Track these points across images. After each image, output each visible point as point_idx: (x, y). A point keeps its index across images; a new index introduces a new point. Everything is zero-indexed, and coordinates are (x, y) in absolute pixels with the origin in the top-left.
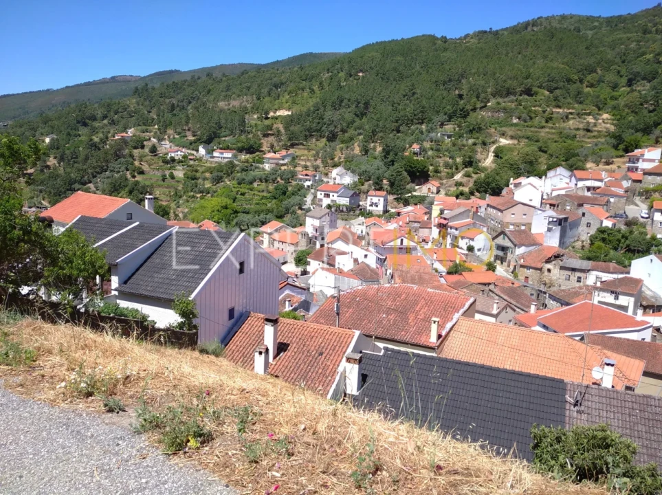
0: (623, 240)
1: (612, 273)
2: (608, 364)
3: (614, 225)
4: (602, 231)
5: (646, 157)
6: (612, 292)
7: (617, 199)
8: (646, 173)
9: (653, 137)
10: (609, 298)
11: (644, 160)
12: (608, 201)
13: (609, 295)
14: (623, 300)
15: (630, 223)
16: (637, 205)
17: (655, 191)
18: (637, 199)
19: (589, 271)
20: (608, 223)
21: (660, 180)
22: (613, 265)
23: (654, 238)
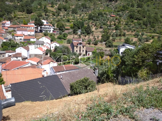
0: (10, 44)
1: (11, 53)
3: (6, 41)
4: (4, 43)
5: (7, 23)
7: (4, 34)
8: (9, 27)
9: (3, 18)
10: (15, 59)
11: (6, 24)
12: (2, 35)
13: (15, 58)
14: (19, 58)
15: (10, 40)
16: (8, 36)
17: (12, 32)
18: (8, 34)
19: (5, 53)
20: (5, 41)
21: (12, 29)
22: (11, 51)
23: (17, 43)
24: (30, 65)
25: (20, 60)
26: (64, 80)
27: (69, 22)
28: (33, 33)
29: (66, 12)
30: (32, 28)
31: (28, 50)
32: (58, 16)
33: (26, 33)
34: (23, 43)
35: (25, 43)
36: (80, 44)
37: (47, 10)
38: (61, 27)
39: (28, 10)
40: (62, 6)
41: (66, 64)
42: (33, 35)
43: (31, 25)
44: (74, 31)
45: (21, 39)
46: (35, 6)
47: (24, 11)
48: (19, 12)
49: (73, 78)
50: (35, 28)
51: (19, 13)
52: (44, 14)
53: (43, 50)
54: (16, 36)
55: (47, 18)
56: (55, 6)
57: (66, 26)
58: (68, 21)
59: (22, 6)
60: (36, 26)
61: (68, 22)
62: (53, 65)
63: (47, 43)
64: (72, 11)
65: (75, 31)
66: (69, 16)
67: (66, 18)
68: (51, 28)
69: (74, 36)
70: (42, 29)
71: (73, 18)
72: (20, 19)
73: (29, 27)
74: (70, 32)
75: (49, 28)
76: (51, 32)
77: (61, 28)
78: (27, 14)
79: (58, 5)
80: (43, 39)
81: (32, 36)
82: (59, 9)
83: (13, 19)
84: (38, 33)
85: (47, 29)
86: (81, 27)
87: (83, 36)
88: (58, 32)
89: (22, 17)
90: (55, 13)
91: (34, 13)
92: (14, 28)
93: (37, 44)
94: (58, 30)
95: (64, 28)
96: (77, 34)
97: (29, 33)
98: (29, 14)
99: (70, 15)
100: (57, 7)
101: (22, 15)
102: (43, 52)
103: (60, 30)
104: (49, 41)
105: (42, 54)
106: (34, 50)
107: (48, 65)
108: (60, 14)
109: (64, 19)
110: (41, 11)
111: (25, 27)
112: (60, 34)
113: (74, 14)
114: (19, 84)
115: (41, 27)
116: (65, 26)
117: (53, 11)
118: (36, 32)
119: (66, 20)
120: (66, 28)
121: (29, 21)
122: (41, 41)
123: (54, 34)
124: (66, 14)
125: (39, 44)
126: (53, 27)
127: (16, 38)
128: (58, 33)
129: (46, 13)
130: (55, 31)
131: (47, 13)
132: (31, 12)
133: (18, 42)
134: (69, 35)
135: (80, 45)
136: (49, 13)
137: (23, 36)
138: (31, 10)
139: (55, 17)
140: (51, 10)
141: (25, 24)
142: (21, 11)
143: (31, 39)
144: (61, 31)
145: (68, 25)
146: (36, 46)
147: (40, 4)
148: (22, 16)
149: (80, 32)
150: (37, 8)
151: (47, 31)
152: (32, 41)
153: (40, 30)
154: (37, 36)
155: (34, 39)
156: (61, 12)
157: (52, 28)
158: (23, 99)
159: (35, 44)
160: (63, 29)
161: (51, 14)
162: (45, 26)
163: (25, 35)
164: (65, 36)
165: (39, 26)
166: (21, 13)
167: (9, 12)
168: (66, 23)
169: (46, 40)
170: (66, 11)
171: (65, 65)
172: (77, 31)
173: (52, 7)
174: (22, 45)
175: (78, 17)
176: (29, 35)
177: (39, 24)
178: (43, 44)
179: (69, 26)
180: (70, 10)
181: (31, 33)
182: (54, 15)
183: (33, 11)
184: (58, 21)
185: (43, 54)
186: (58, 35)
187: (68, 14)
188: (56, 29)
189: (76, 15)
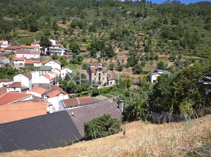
0: (6, 71)
1: (7, 82)
2: (51, 105)
3: (1, 66)
6: (13, 88)
8: (6, 49)
10: (13, 90)
11: (3, 45)
14: (17, 89)
15: (6, 65)
16: (5, 59)
17: (10, 54)
18: (4, 57)
21: (10, 51)
22: (7, 79)
23: (15, 69)
24: (31, 98)
25: (19, 91)
26: (76, 117)
27: (86, 43)
28: (37, 56)
29: (81, 30)
30: (37, 49)
31: (30, 78)
32: (71, 35)
33: (28, 56)
34: (24, 69)
35: (26, 69)
36: (100, 69)
37: (57, 27)
38: (75, 48)
39: (32, 27)
40: (76, 22)
41: (81, 96)
42: (38, 58)
43: (35, 45)
44: (91, 53)
45: (21, 64)
46: (42, 23)
47: (27, 29)
48: (20, 29)
49: (88, 115)
50: (40, 50)
51: (20, 31)
52: (53, 32)
53: (51, 78)
54: (15, 60)
55: (57, 37)
56: (67, 23)
57: (82, 47)
58: (84, 41)
59: (24, 22)
60: (42, 48)
61: (84, 43)
62: (63, 98)
63: (56, 69)
64: (89, 29)
65: (93, 54)
66: (85, 35)
67: (82, 37)
68: (61, 50)
69: (92, 60)
70: (50, 51)
71: (90, 37)
72: (21, 38)
73: (33, 48)
74: (86, 54)
75: (58, 50)
76: (61, 55)
77: (75, 50)
78: (30, 32)
79: (71, 21)
80: (50, 63)
81: (36, 60)
82: (73, 26)
83: (12, 38)
84: (44, 57)
85: (56, 51)
86: (101, 48)
87: (104, 59)
88: (71, 55)
89: (23, 36)
90: (67, 31)
91: (40, 31)
92: (13, 50)
93: (43, 71)
94: (71, 52)
95: (79, 50)
96: (96, 57)
97: (32, 56)
98: (33, 33)
99: (87, 33)
100: (70, 23)
101: (25, 33)
102: (50, 81)
103: (73, 52)
104: (59, 66)
105: (49, 83)
106: (38, 78)
107: (57, 97)
108: (74, 32)
109: (79, 38)
110: (49, 29)
111: (27, 48)
112: (74, 57)
113: (92, 33)
114: (11, 124)
115: (49, 48)
116: (80, 47)
117: (64, 29)
118: (42, 55)
119: (82, 39)
120: (81, 49)
121: (32, 41)
122: (47, 66)
123: (66, 57)
124: (81, 32)
125: (46, 71)
126: (65, 49)
127: (15, 62)
128: (70, 57)
129: (55, 30)
130: (67, 53)
131: (57, 32)
132: (37, 30)
133: (17, 68)
134: (85, 58)
135: (99, 71)
136: (60, 30)
137: (25, 61)
138: (36, 27)
139: (67, 36)
140: (62, 27)
141: (27, 45)
142: (23, 29)
143: (34, 64)
144: (75, 54)
145: (84, 46)
146: (41, 73)
147: (48, 20)
148: (25, 35)
149: (99, 54)
150: (44, 25)
151: (56, 53)
152: (36, 67)
153: (47, 52)
154: (43, 60)
155: (39, 64)
156: (75, 30)
157: (63, 50)
158: (16, 146)
159: (40, 70)
160: (77, 51)
161: (62, 32)
162: (54, 47)
163: (27, 58)
164: (80, 59)
165: (46, 47)
166: (23, 31)
167: (7, 30)
168: (81, 43)
169: (55, 65)
170: (81, 28)
171: (79, 98)
172: (95, 53)
173: (63, 23)
174: (23, 71)
175: (97, 36)
176: (33, 59)
177: (45, 44)
178: (51, 70)
179: (84, 48)
180: (86, 28)
181: (35, 56)
182: (66, 34)
183: (38, 29)
184: (72, 41)
185: (51, 83)
186: (71, 59)
187: (84, 32)
188: (68, 51)
189: (94, 34)
